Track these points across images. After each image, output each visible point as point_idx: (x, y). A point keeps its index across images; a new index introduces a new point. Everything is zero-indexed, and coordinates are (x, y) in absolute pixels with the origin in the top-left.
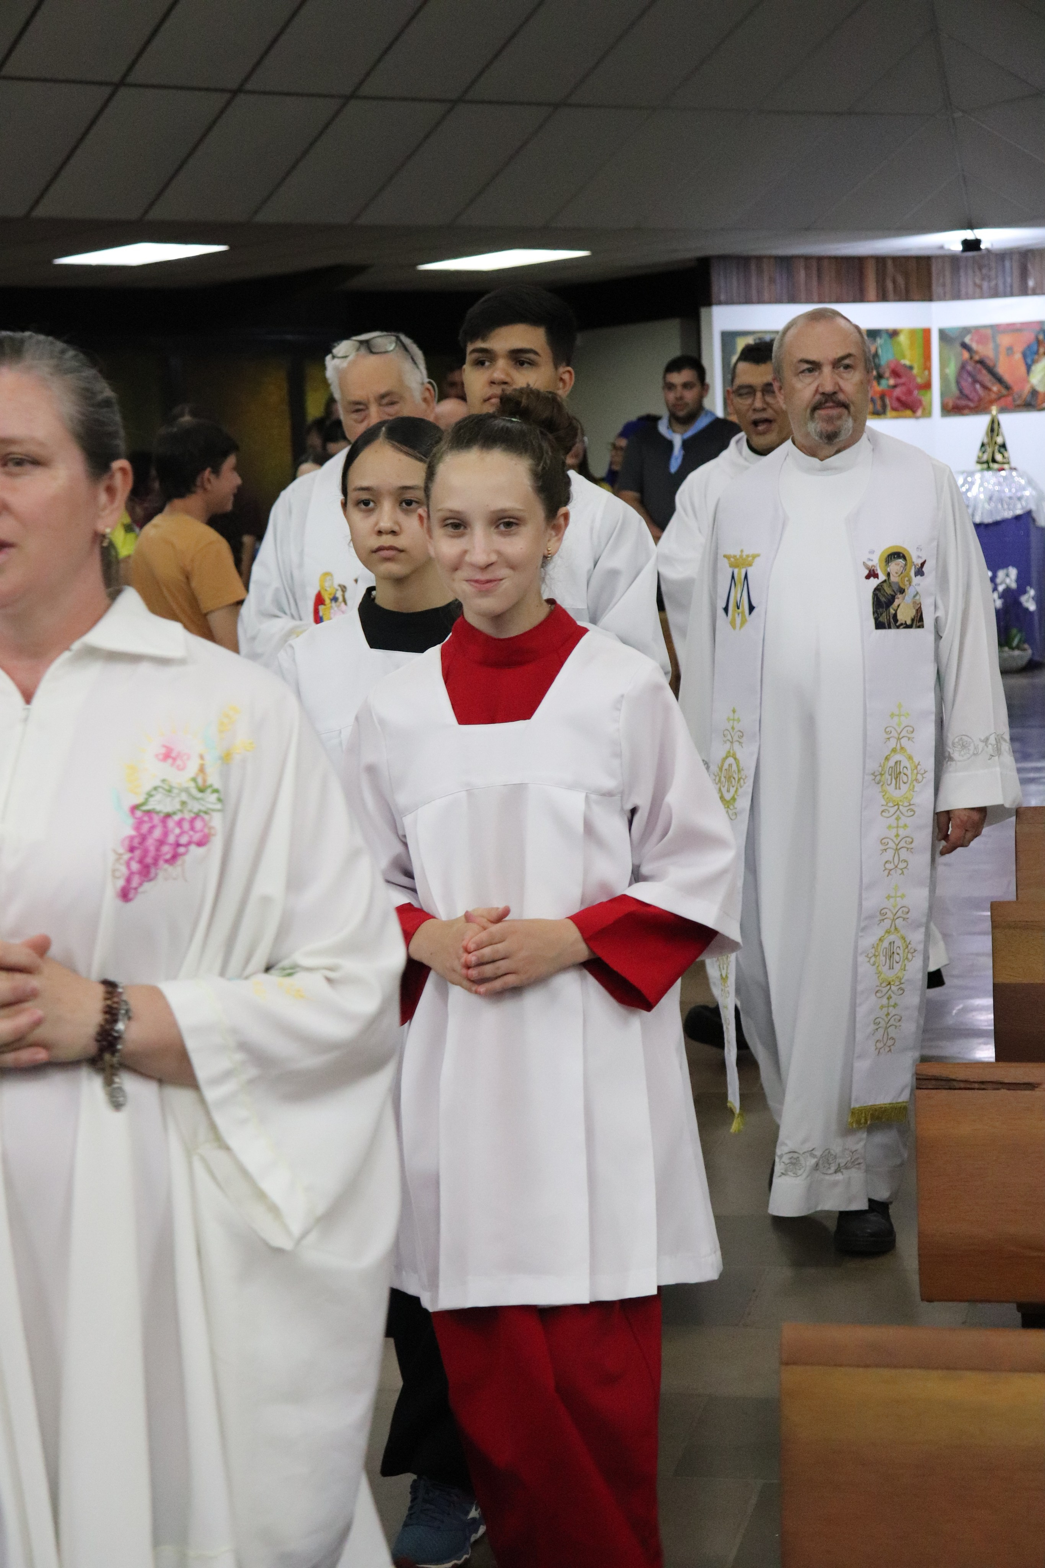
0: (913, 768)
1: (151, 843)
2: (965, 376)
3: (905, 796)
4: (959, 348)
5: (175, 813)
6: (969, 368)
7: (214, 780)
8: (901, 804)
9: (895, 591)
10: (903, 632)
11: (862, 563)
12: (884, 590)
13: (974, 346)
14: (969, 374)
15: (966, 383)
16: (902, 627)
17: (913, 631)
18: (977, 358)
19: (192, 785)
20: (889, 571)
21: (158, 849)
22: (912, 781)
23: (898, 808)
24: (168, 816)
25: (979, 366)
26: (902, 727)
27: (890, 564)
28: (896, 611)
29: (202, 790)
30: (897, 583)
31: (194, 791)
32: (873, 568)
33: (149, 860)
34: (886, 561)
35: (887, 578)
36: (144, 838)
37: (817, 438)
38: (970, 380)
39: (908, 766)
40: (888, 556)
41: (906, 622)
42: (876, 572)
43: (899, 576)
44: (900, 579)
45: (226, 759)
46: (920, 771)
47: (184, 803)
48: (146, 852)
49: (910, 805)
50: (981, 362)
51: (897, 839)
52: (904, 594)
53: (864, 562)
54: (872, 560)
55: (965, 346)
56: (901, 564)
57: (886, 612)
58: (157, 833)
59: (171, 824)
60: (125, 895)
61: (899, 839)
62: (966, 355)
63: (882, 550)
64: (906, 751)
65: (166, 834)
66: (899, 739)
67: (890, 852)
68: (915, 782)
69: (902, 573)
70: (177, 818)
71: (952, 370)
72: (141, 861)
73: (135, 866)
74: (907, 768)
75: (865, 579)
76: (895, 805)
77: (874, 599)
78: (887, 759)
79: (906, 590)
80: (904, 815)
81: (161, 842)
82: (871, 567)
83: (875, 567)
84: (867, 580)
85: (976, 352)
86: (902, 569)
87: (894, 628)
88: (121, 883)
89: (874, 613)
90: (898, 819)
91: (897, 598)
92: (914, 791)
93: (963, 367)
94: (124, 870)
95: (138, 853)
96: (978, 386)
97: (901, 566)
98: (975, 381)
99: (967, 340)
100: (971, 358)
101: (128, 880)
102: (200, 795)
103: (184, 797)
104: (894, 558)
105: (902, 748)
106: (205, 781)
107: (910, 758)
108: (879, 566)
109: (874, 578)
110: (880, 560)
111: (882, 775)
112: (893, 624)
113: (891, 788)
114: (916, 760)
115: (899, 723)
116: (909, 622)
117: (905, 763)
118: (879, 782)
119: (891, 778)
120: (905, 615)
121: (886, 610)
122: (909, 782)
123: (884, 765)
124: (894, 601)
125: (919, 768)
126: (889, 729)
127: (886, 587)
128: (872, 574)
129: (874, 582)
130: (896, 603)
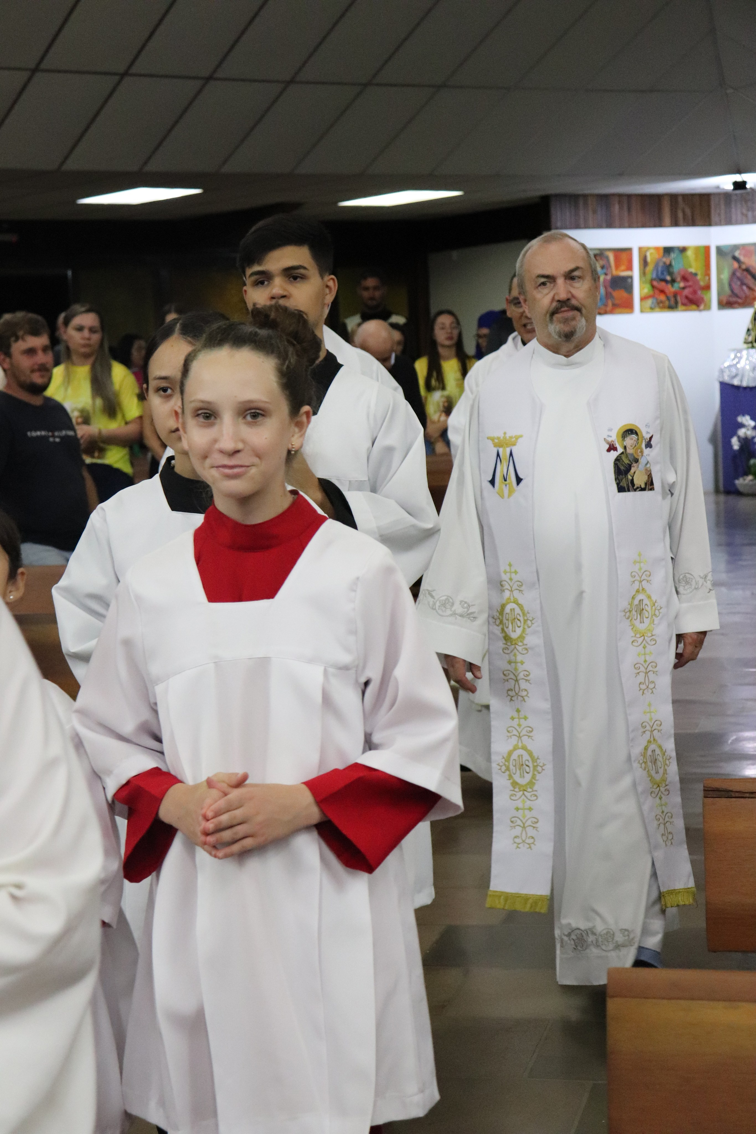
0: (652, 605)
2: (735, 280)
3: (648, 629)
4: (731, 261)
6: (738, 274)
8: (646, 635)
9: (631, 460)
10: (638, 493)
11: (603, 439)
12: (623, 461)
13: (742, 258)
14: (739, 279)
15: (736, 285)
16: (638, 490)
17: (647, 493)
18: (744, 267)
20: (625, 445)
22: (652, 616)
23: (644, 639)
25: (745, 273)
26: (642, 571)
27: (625, 439)
28: (633, 477)
30: (632, 454)
32: (612, 443)
34: (622, 437)
35: (624, 451)
37: (557, 337)
38: (739, 283)
39: (648, 603)
40: (624, 432)
41: (640, 485)
42: (615, 446)
43: (633, 448)
44: (634, 451)
46: (657, 607)
49: (652, 636)
50: (747, 270)
51: (646, 664)
52: (638, 463)
53: (605, 439)
54: (611, 437)
55: (735, 258)
56: (634, 439)
57: (625, 479)
61: (647, 664)
62: (736, 265)
63: (619, 427)
64: (646, 591)
66: (641, 582)
67: (642, 675)
68: (654, 617)
69: (635, 446)
71: (726, 276)
74: (647, 605)
75: (606, 452)
76: (642, 636)
77: (615, 468)
78: (633, 598)
79: (639, 460)
80: (648, 644)
82: (611, 442)
83: (614, 442)
84: (608, 453)
85: (743, 263)
86: (635, 442)
87: (632, 491)
89: (616, 480)
90: (644, 647)
91: (633, 467)
92: (654, 624)
93: (733, 274)
96: (745, 288)
97: (635, 441)
98: (743, 284)
99: (737, 254)
100: (740, 267)
104: (629, 434)
105: (643, 589)
107: (649, 597)
108: (617, 441)
109: (614, 451)
110: (617, 436)
111: (630, 611)
112: (631, 488)
113: (637, 623)
114: (654, 598)
115: (640, 569)
116: (643, 486)
117: (646, 601)
118: (628, 618)
119: (637, 613)
120: (640, 480)
121: (625, 477)
122: (650, 616)
123: (631, 604)
124: (630, 469)
125: (656, 604)
126: (633, 574)
127: (624, 458)
128: (612, 448)
129: (614, 454)
130: (632, 470)
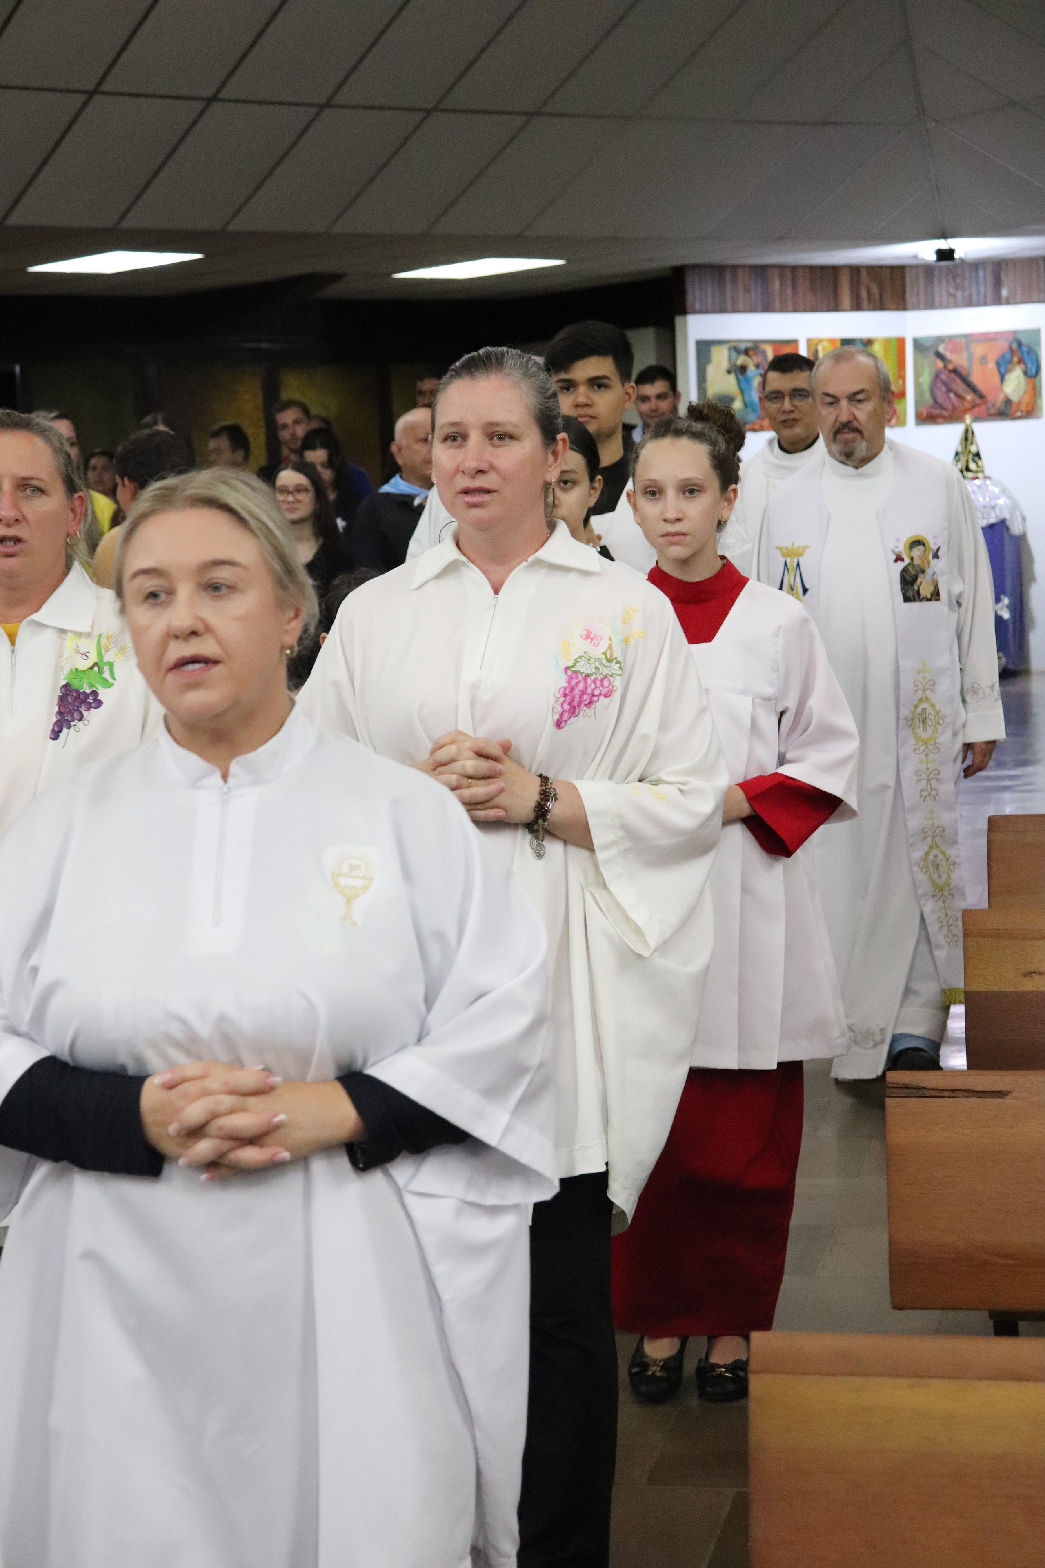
0: (936, 714)
1: (577, 692)
2: (939, 385)
3: (932, 737)
4: (934, 359)
5: (592, 674)
6: (943, 377)
7: (617, 654)
8: (929, 743)
9: (918, 571)
10: (924, 604)
11: (891, 550)
12: (909, 571)
13: (948, 355)
14: (944, 383)
15: (941, 392)
16: (923, 600)
17: (933, 604)
18: (950, 366)
19: (602, 657)
20: (912, 556)
21: (580, 698)
22: (936, 725)
23: (927, 747)
24: (588, 676)
25: (953, 375)
26: (926, 681)
27: (913, 550)
28: (920, 587)
29: (609, 660)
30: (919, 565)
31: (604, 661)
33: (575, 704)
34: (910, 548)
35: (911, 561)
36: (572, 690)
38: (944, 389)
39: (932, 712)
40: (912, 543)
41: (927, 596)
42: (902, 557)
43: (920, 559)
44: (921, 562)
45: (626, 641)
46: (940, 716)
47: (597, 668)
48: (573, 698)
49: (936, 744)
50: (955, 371)
51: (928, 772)
52: (925, 574)
54: (898, 547)
55: (939, 355)
56: (922, 550)
57: (910, 590)
58: (581, 686)
59: (589, 681)
60: (559, 724)
61: (930, 771)
62: (940, 364)
63: (906, 538)
64: (929, 700)
65: (586, 688)
66: (924, 691)
67: (921, 783)
69: (923, 557)
70: (593, 677)
72: (570, 704)
73: (566, 707)
74: (931, 714)
75: (893, 563)
76: (924, 744)
77: (901, 578)
78: (916, 707)
79: (926, 570)
80: (931, 752)
81: (583, 693)
82: (898, 553)
83: (901, 552)
84: (895, 563)
85: (950, 362)
86: (922, 553)
87: (918, 601)
88: (557, 718)
89: (902, 590)
90: (927, 755)
91: (920, 577)
92: (938, 733)
93: (937, 377)
94: (559, 708)
95: (568, 698)
96: (952, 395)
98: (949, 390)
99: (941, 349)
100: (945, 367)
101: (562, 716)
102: (608, 664)
103: (596, 664)
104: (916, 545)
105: (927, 698)
106: (611, 657)
107: (933, 706)
108: (905, 552)
109: (901, 561)
110: (905, 547)
111: (912, 720)
112: (916, 599)
113: (920, 731)
114: (938, 707)
115: (924, 678)
116: (929, 596)
117: (929, 710)
118: (910, 726)
119: (920, 723)
120: (926, 591)
121: (911, 588)
122: (934, 724)
123: (913, 712)
124: (917, 579)
125: (940, 714)
126: (917, 683)
127: (910, 568)
128: (899, 558)
129: (901, 565)
130: (919, 581)
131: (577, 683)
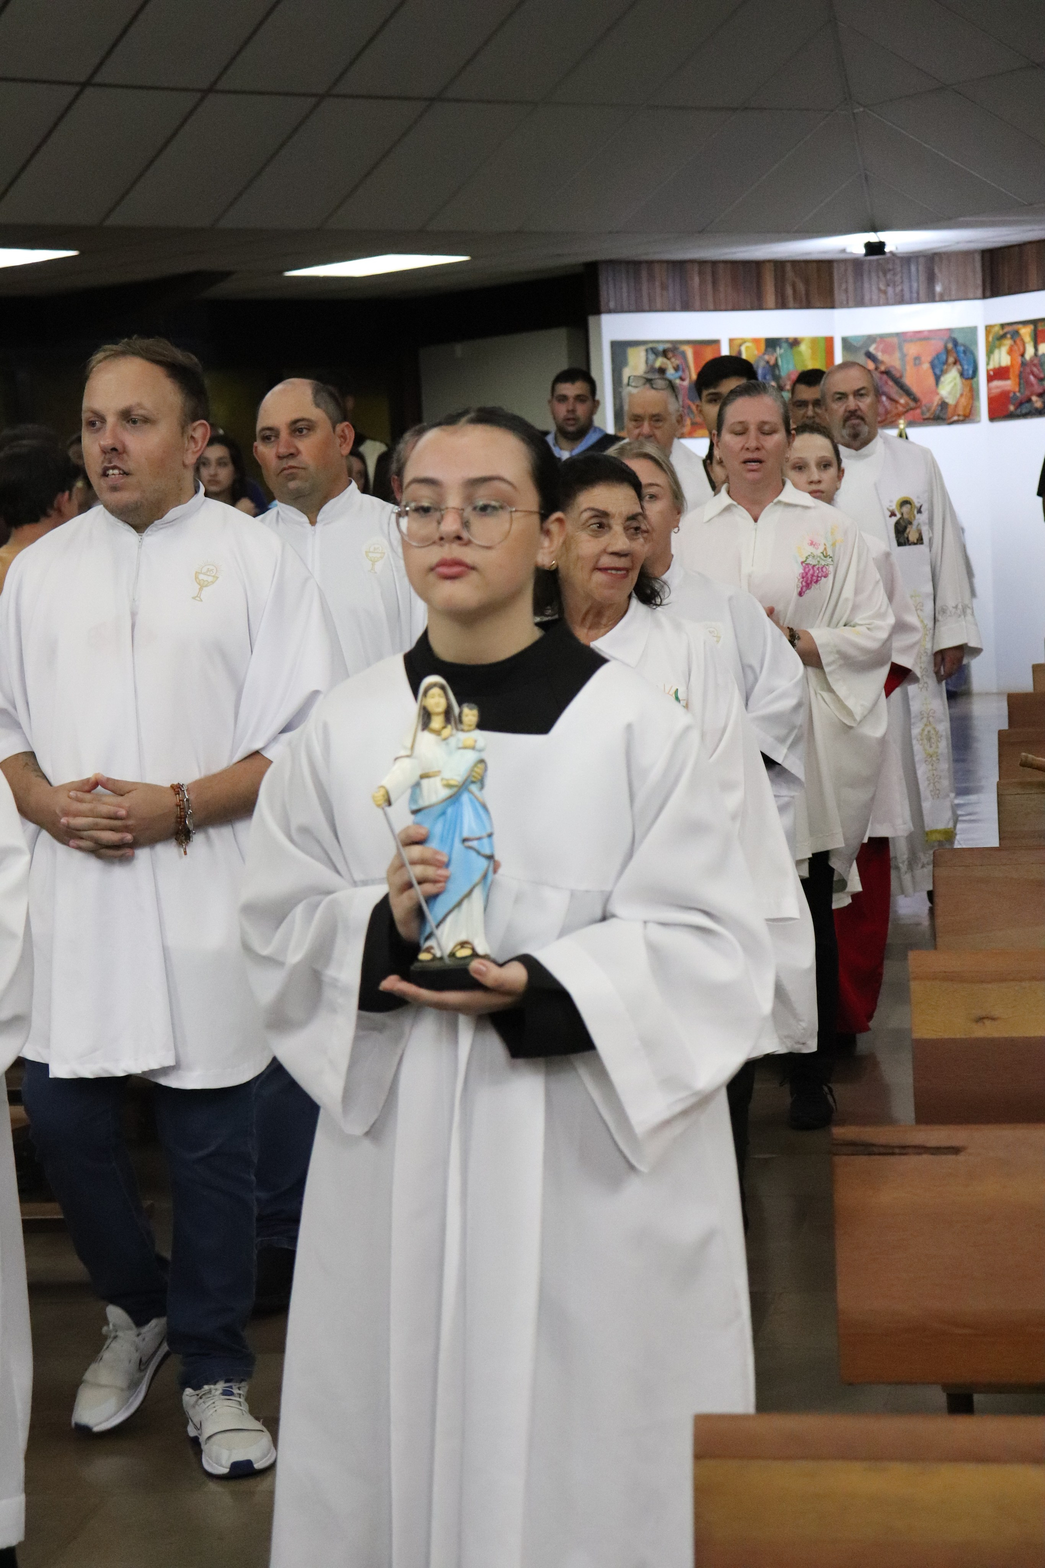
1: (809, 576)
5: (817, 565)
7: (830, 553)
9: (906, 523)
10: (914, 547)
13: (880, 356)
16: (913, 544)
17: (919, 547)
18: (883, 368)
19: (821, 555)
20: (902, 512)
21: (811, 578)
24: (814, 566)
25: (885, 377)
27: (902, 508)
28: (908, 535)
29: (826, 557)
30: (907, 519)
31: (823, 557)
33: (809, 582)
34: (900, 506)
35: (901, 516)
36: (807, 574)
40: (900, 503)
41: (914, 541)
43: (908, 515)
45: (834, 545)
47: (819, 562)
48: (808, 578)
50: (887, 373)
52: (911, 525)
53: (887, 508)
54: (891, 506)
55: (869, 356)
56: (908, 507)
57: (903, 537)
58: (811, 572)
59: (815, 569)
60: (800, 594)
62: (871, 365)
63: (897, 500)
65: (814, 573)
69: (909, 512)
70: (817, 567)
72: (806, 582)
73: (804, 584)
75: (889, 518)
77: (895, 528)
79: (912, 523)
81: (813, 575)
82: (892, 511)
83: (894, 510)
84: (891, 518)
85: (882, 363)
87: (909, 545)
88: (799, 589)
89: (896, 537)
91: (908, 528)
94: (800, 586)
95: (805, 579)
96: (884, 399)
97: (908, 509)
98: (881, 393)
99: (872, 349)
100: (876, 368)
101: (802, 589)
102: (825, 559)
103: (818, 559)
104: (904, 504)
106: (826, 553)
108: (896, 509)
109: (894, 517)
110: (896, 506)
112: (907, 543)
121: (903, 535)
127: (901, 521)
128: (893, 514)
129: (894, 520)
130: (908, 530)
131: (809, 570)
